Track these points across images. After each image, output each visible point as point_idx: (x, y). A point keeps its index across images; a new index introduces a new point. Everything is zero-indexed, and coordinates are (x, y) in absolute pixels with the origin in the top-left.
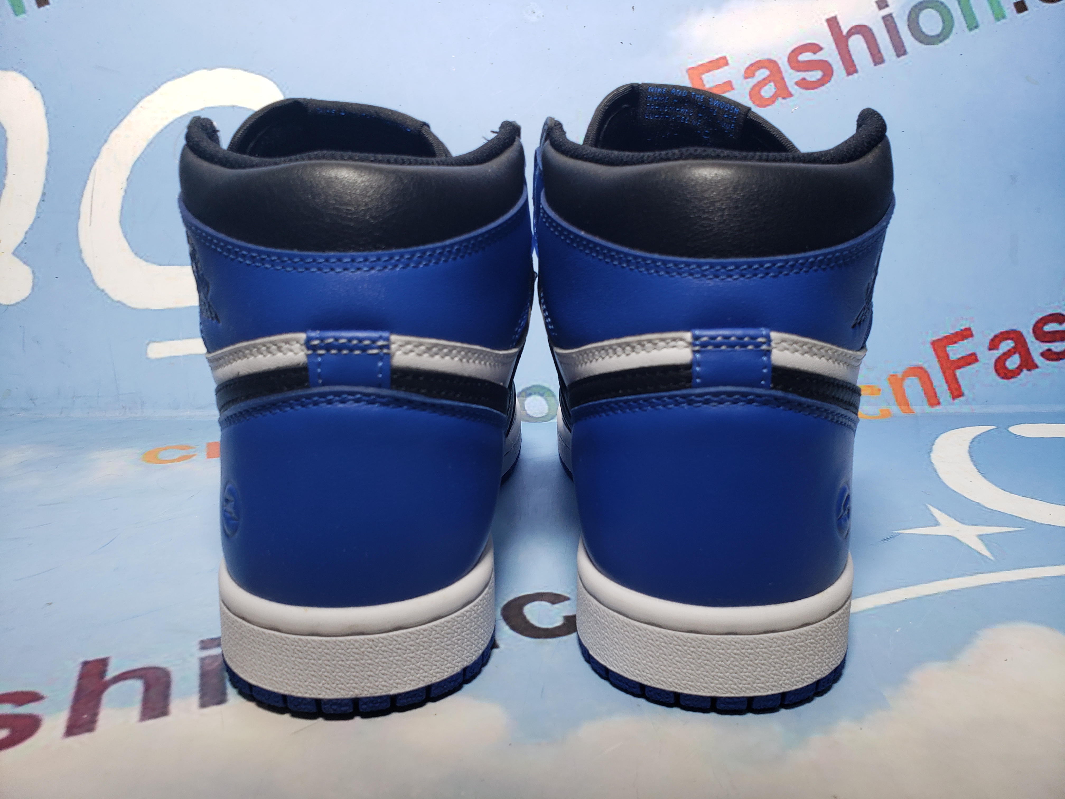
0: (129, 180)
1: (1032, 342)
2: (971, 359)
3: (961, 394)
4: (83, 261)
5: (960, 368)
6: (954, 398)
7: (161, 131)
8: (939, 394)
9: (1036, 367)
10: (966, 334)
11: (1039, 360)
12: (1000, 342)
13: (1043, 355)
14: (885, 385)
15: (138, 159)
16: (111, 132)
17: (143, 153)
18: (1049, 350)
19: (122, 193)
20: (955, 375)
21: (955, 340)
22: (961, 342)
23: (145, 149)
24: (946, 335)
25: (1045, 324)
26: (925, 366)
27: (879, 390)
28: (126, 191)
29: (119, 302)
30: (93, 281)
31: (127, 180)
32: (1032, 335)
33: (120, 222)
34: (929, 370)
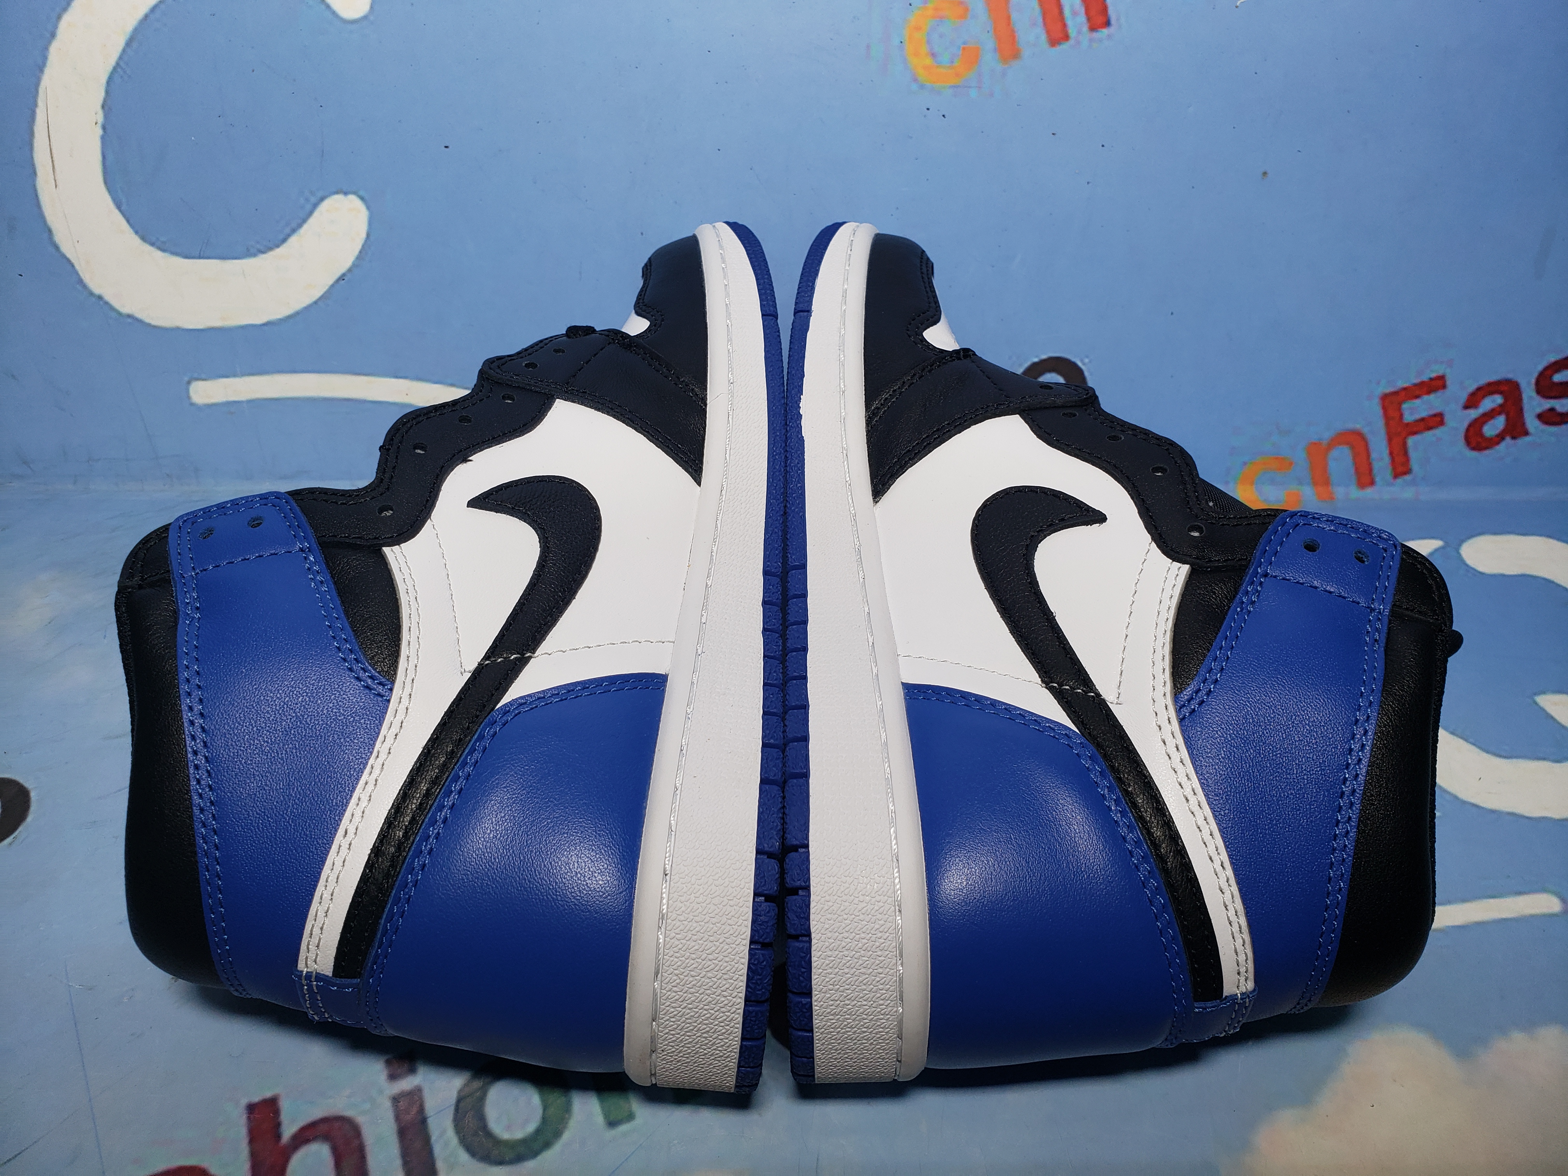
0: (106, 108)
1: (1531, 398)
2: (1436, 420)
3: (1408, 471)
4: (57, 248)
5: (1415, 433)
6: (1396, 476)
7: (146, 17)
8: (1375, 471)
9: (1526, 433)
10: (1437, 384)
11: (1531, 423)
12: (1484, 397)
13: (1541, 417)
14: (1300, 457)
15: (115, 69)
16: (59, 18)
17: (120, 58)
18: (1552, 410)
19: (99, 132)
20: (1405, 444)
21: (1417, 393)
22: (1426, 397)
23: (124, 51)
24: (1406, 385)
25: (1558, 371)
26: (1365, 431)
27: (1291, 464)
28: (104, 128)
29: (129, 316)
30: (81, 281)
31: (103, 107)
32: (1533, 386)
33: (106, 182)
34: (1369, 437)
